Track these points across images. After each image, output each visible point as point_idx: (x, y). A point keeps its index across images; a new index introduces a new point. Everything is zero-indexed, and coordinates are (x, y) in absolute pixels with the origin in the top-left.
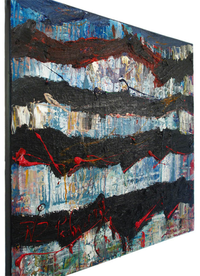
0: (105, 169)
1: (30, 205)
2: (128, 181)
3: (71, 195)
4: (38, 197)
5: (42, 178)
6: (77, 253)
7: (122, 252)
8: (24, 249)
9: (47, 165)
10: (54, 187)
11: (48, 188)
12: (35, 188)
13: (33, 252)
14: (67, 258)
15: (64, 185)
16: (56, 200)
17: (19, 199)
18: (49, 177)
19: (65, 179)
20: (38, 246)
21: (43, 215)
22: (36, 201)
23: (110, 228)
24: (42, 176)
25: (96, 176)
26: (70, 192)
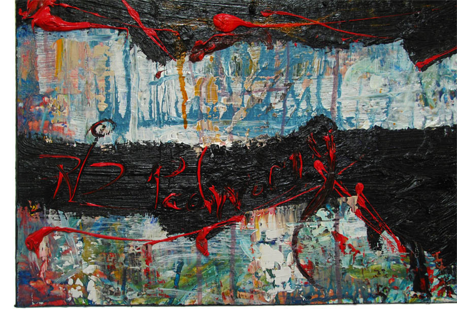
0: (338, 52)
1: (69, 119)
2: (441, 93)
3: (203, 107)
4: (92, 102)
5: (106, 59)
6: (227, 258)
7: (413, 293)
8: (50, 216)
9: (120, 31)
10: (144, 84)
11: (125, 83)
12: (83, 82)
13: (78, 227)
14: (188, 263)
15: (178, 80)
16: (151, 115)
17: (37, 103)
18: (127, 57)
19: (180, 66)
20: (93, 215)
21: (107, 146)
22: (88, 114)
23: (357, 213)
24: (106, 55)
25: (299, 66)
26: (198, 99)
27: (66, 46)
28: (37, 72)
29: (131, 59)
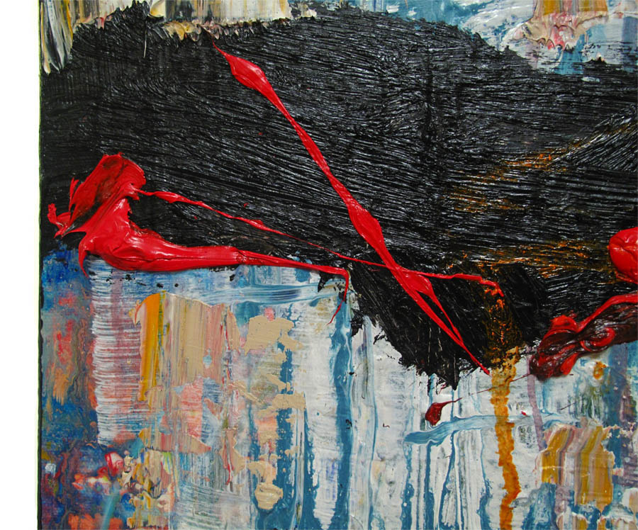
1: (174, 519)
4: (239, 480)
5: (282, 357)
9: (325, 277)
10: (389, 440)
11: (334, 433)
12: (216, 421)
15: (492, 435)
17: (91, 467)
18: (342, 357)
19: (501, 391)
22: (225, 510)
24: (281, 346)
26: (551, 491)
27: (171, 315)
28: (93, 383)
29: (355, 362)
